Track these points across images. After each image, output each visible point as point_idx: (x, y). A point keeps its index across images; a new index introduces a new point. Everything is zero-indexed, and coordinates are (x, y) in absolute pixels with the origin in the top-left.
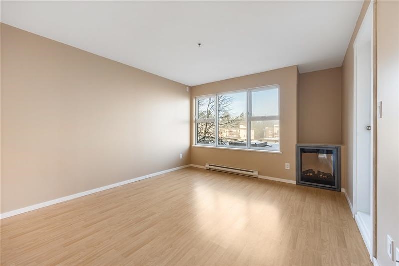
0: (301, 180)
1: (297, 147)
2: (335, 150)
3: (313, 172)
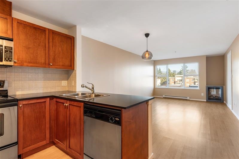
0: (208, 99)
1: (207, 87)
2: (221, 87)
3: (213, 96)
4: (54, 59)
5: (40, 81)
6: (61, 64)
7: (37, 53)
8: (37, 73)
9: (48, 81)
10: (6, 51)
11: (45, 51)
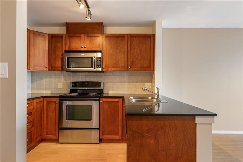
4: (133, 61)
5: (125, 83)
6: (139, 66)
7: (118, 59)
8: (123, 76)
9: (132, 83)
10: (97, 61)
11: (124, 56)
